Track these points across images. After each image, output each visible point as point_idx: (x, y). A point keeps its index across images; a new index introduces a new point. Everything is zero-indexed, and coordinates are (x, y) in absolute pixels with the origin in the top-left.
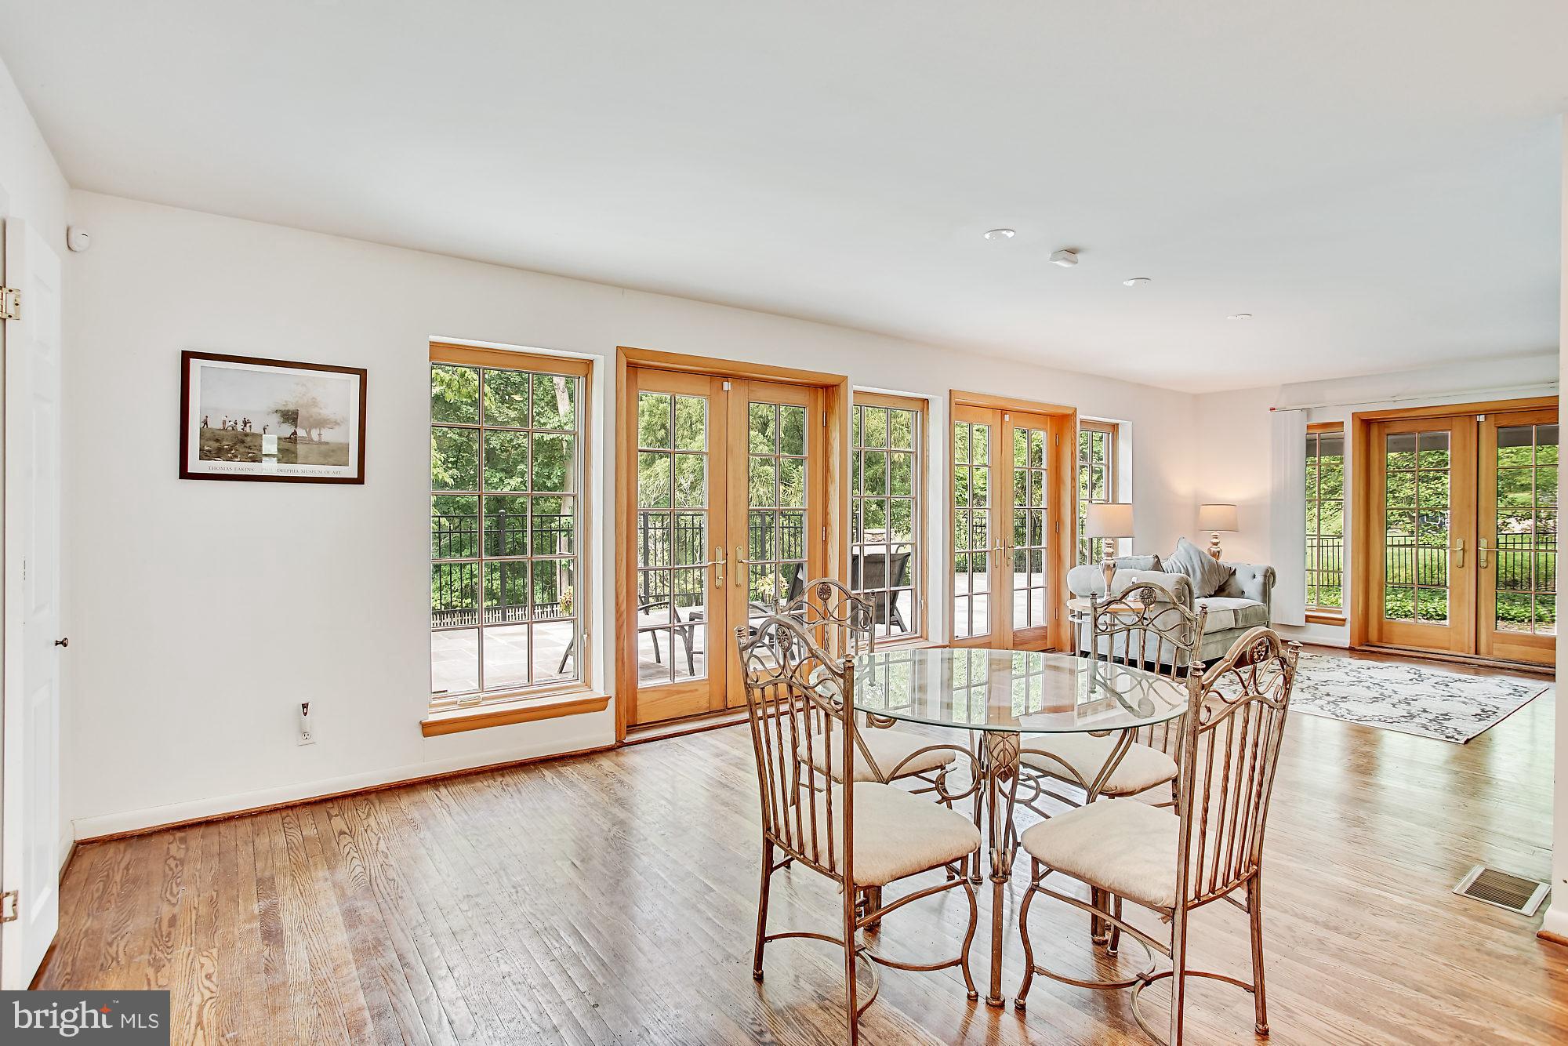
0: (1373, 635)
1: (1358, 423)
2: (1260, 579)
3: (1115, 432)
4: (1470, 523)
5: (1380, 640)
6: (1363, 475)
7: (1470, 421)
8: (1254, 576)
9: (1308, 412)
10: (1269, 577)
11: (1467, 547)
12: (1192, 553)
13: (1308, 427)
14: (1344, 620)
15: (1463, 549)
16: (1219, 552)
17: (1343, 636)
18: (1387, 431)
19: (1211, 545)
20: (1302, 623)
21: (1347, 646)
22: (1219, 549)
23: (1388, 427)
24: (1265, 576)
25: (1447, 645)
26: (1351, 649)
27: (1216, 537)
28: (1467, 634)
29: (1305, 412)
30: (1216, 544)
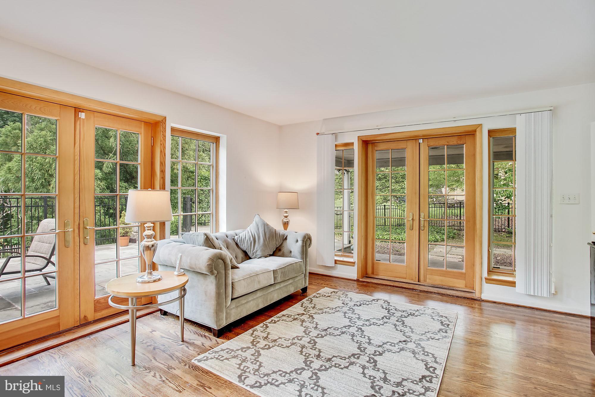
0: (369, 270)
1: (361, 142)
2: (300, 243)
3: (218, 142)
4: (416, 204)
5: (373, 273)
6: (364, 174)
7: (416, 142)
8: (297, 241)
9: (336, 135)
10: (307, 240)
11: (414, 218)
12: (260, 225)
13: (336, 146)
14: (354, 263)
15: (413, 219)
16: (288, 222)
17: (352, 273)
18: (376, 148)
19: (284, 217)
20: (333, 264)
21: (355, 278)
22: (288, 220)
23: (377, 146)
24: (303, 241)
25: (404, 276)
26: (358, 281)
27: (286, 212)
28: (414, 270)
29: (334, 136)
30: (286, 217)
